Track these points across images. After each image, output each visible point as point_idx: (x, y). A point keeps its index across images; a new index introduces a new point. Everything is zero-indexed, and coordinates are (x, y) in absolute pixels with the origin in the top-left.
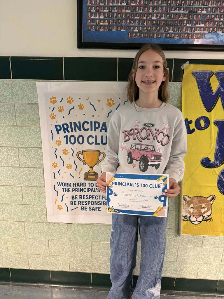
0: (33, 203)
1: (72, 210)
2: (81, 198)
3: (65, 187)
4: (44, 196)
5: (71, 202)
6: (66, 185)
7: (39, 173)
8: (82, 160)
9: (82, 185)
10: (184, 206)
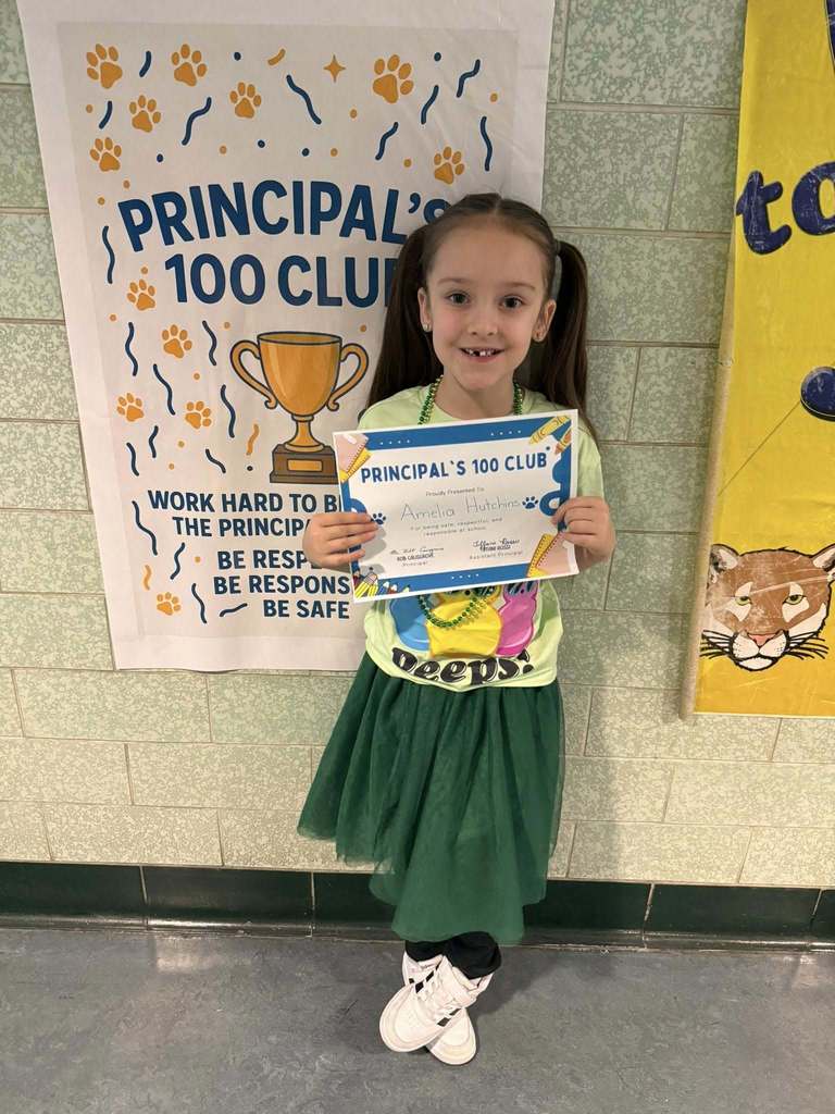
0: (47, 587)
1: (222, 614)
2: (262, 560)
3: (184, 513)
4: (90, 555)
5: (216, 579)
6: (189, 503)
7: (60, 448)
8: (258, 387)
9: (263, 504)
10: (709, 594)
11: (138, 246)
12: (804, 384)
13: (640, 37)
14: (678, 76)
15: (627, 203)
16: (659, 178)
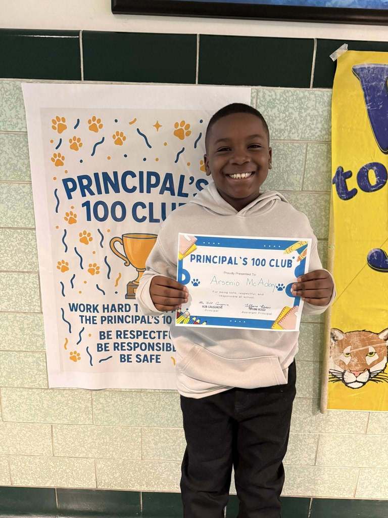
0: (19, 348)
1: (100, 362)
2: (120, 335)
3: (85, 313)
4: (40, 333)
5: (98, 344)
6: (87, 309)
7: (30, 284)
8: (121, 256)
9: (121, 309)
10: (331, 352)
11: (70, 197)
12: (368, 255)
13: (287, 113)
14: (304, 129)
15: (284, 180)
16: (298, 169)
